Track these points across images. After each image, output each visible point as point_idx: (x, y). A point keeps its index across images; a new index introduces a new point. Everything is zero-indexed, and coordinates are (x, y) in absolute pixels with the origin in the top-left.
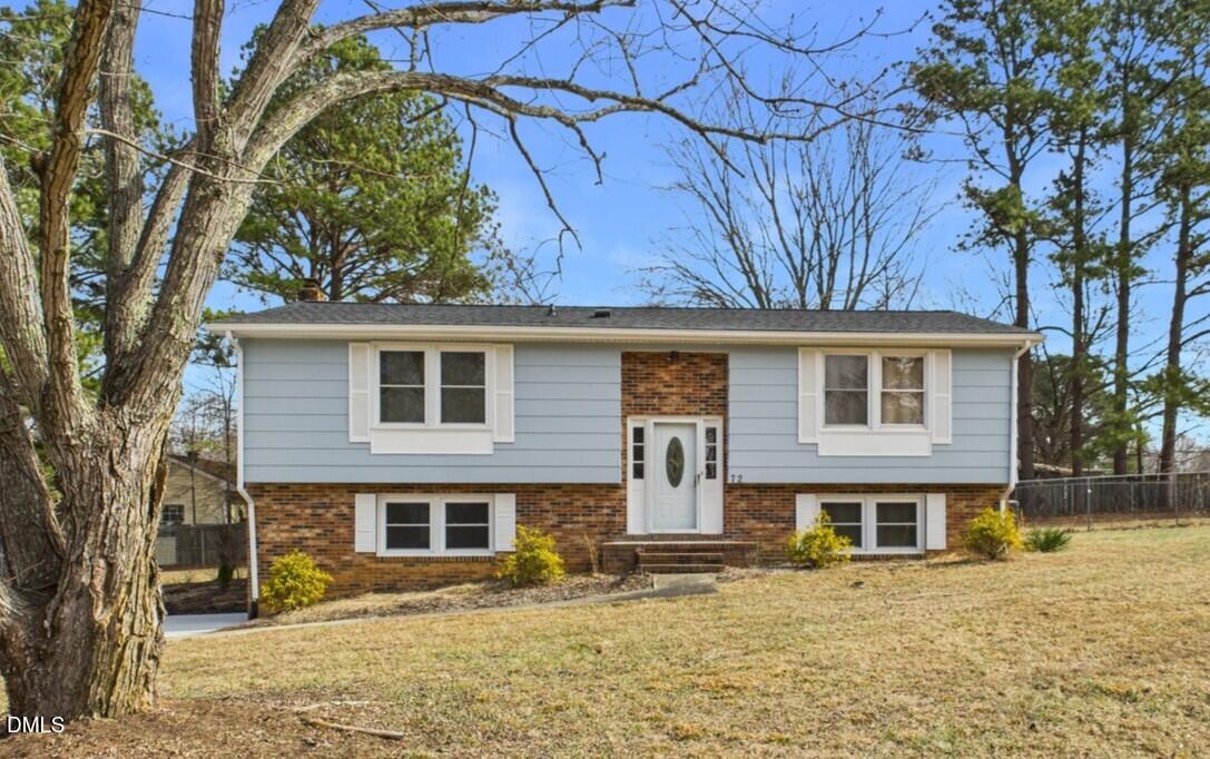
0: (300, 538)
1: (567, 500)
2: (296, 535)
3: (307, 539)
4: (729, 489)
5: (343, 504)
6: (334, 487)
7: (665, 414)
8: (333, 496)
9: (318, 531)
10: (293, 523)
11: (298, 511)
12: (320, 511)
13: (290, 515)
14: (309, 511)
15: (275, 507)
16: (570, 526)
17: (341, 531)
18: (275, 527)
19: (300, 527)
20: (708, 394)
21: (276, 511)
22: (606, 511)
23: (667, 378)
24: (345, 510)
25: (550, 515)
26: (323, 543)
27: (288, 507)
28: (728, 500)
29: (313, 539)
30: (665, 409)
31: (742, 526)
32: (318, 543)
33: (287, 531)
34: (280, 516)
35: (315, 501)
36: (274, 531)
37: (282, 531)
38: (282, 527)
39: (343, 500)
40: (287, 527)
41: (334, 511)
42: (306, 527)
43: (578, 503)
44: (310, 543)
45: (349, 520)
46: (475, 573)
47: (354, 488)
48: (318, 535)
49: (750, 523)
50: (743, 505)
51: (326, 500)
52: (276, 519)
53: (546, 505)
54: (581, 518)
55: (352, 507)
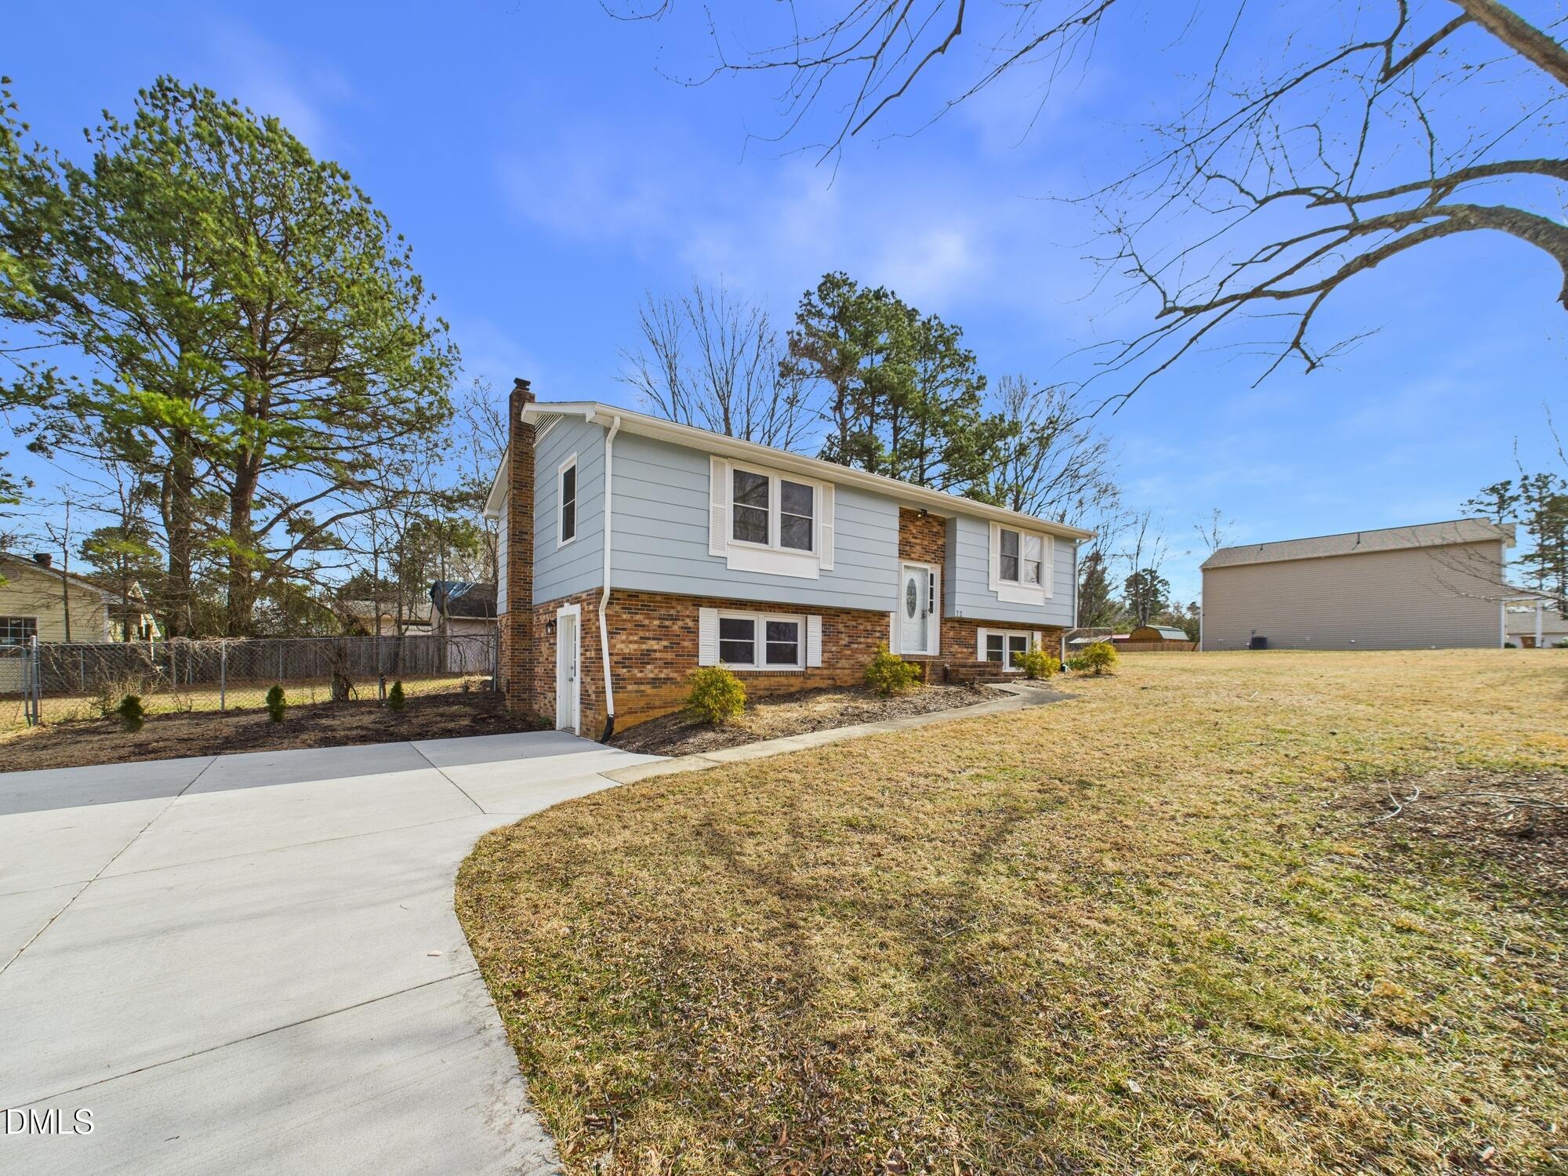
0: (648, 650)
1: (854, 623)
2: (644, 647)
3: (655, 651)
4: (944, 620)
5: (688, 616)
6: (681, 598)
7: (912, 559)
8: (679, 608)
9: (665, 643)
10: (641, 634)
11: (646, 622)
12: (667, 623)
13: (639, 626)
14: (657, 622)
15: (624, 616)
16: (856, 646)
17: (686, 644)
18: (624, 637)
19: (649, 639)
20: (935, 547)
21: (625, 620)
22: (878, 634)
23: (914, 531)
24: (691, 624)
25: (843, 636)
26: (670, 656)
27: (638, 617)
28: (945, 629)
29: (660, 651)
30: (913, 555)
31: (952, 650)
32: (664, 655)
33: (635, 642)
34: (629, 626)
35: (663, 612)
36: (623, 642)
37: (631, 642)
38: (631, 638)
39: (688, 613)
40: (636, 638)
41: (680, 623)
42: (654, 639)
43: (861, 627)
44: (658, 655)
45: (693, 632)
46: (792, 686)
47: (698, 601)
48: (665, 647)
49: (955, 648)
50: (951, 634)
51: (672, 612)
52: (625, 629)
53: (841, 627)
54: (862, 640)
55: (696, 620)
